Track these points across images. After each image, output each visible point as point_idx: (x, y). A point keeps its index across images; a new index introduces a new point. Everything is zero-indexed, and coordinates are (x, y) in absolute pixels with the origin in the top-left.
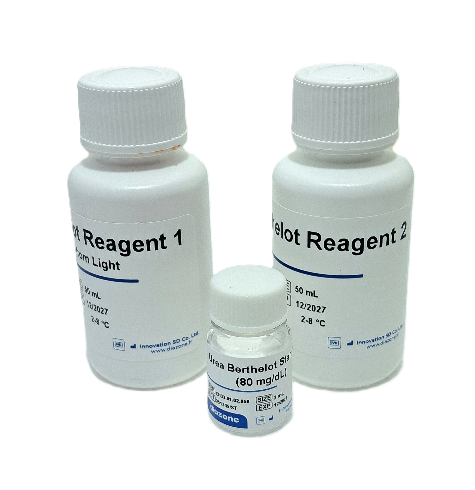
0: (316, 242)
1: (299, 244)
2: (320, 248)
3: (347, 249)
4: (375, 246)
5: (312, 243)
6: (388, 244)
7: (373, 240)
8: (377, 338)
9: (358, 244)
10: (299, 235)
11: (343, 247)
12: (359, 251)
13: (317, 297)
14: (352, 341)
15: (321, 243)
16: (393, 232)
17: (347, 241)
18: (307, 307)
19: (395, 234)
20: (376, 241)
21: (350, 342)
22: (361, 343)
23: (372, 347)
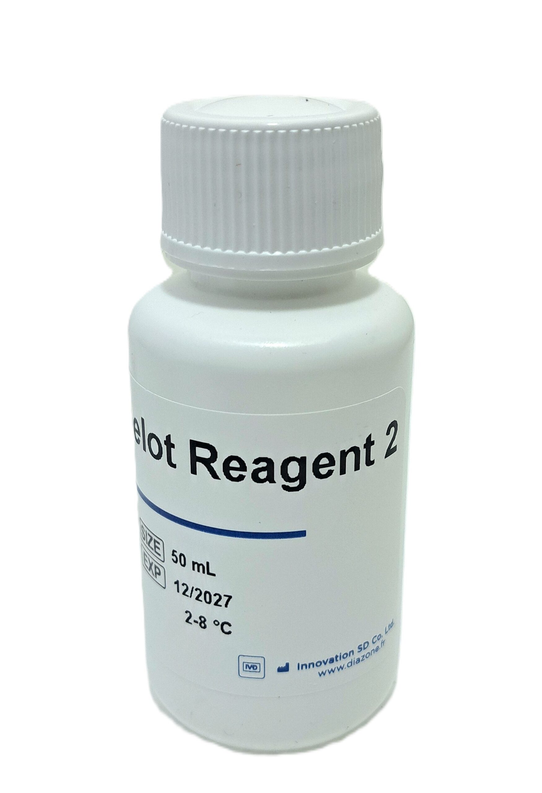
0: (207, 463)
1: (174, 466)
2: (215, 476)
3: (270, 479)
4: (330, 473)
5: (200, 466)
6: (357, 468)
7: (324, 461)
8: (339, 655)
9: (294, 470)
10: (173, 446)
11: (263, 475)
12: (296, 484)
13: (214, 575)
14: (287, 665)
15: (218, 466)
16: (369, 443)
17: (270, 462)
18: (197, 593)
19: (372, 447)
20: (332, 462)
21: (284, 665)
22: (306, 668)
23: (330, 673)
